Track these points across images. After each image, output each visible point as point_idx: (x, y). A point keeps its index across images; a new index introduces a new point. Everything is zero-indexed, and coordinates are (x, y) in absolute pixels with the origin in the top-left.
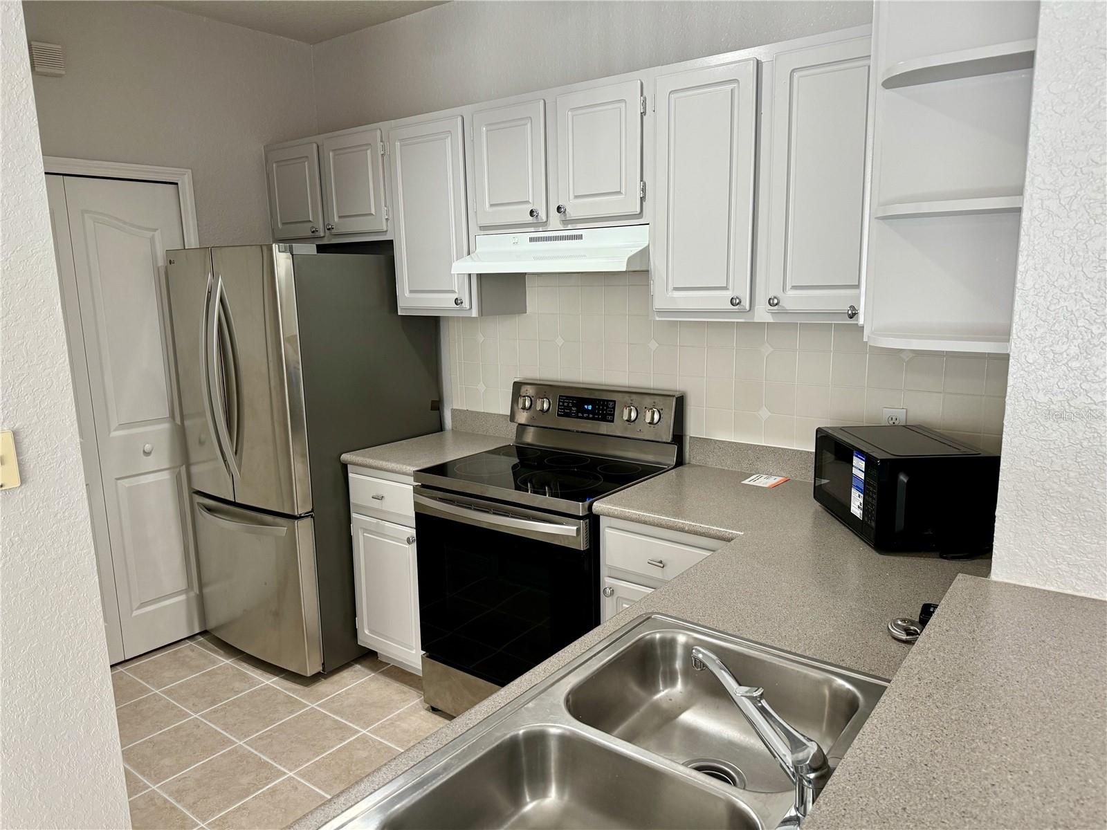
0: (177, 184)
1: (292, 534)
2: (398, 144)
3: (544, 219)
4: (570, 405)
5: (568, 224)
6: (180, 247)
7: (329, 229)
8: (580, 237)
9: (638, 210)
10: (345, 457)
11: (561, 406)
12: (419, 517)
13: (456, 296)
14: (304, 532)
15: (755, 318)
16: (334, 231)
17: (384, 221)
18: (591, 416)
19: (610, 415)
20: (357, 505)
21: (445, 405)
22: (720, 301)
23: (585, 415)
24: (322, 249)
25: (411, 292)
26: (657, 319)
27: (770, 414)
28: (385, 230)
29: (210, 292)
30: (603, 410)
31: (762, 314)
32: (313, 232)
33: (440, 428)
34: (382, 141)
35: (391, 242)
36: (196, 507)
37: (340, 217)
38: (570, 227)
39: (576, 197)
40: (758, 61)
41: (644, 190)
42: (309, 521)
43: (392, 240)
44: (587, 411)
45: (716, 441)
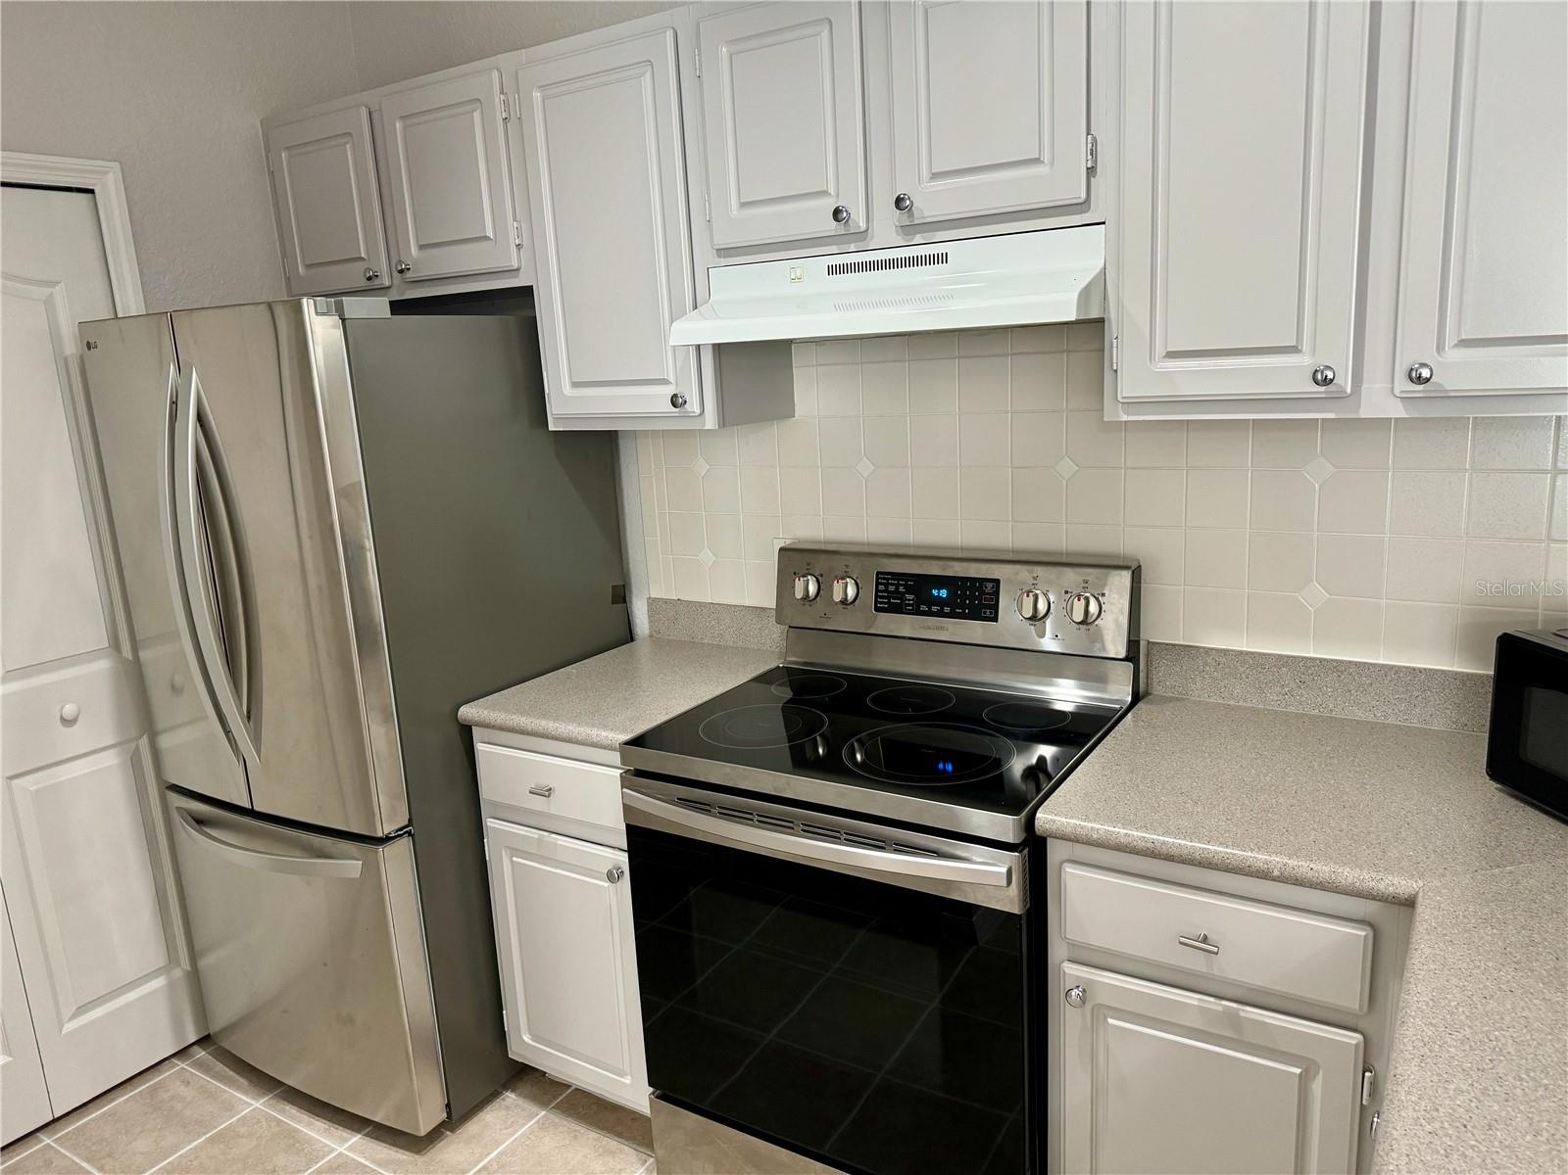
0: (92, 191)
1: (372, 871)
2: (537, 95)
3: (863, 226)
4: (901, 589)
5: (915, 234)
6: (107, 315)
7: (401, 271)
8: (943, 258)
9: (1083, 196)
10: (467, 712)
11: (881, 591)
12: (632, 831)
13: (670, 390)
14: (397, 866)
15: (1361, 411)
16: (409, 275)
17: (514, 249)
18: (947, 610)
19: (989, 607)
20: (495, 805)
21: (634, 590)
22: (1289, 375)
23: (934, 609)
24: (399, 307)
25: (575, 385)
26: (1125, 418)
27: (1328, 596)
28: (516, 266)
29: (174, 403)
30: (972, 598)
31: (1381, 400)
32: (369, 279)
33: (630, 637)
34: (502, 92)
35: (527, 292)
36: (177, 818)
37: (422, 247)
38: (918, 239)
39: (935, 176)
41: (1093, 153)
42: (404, 845)
43: (531, 288)
44: (939, 601)
45: (1208, 651)
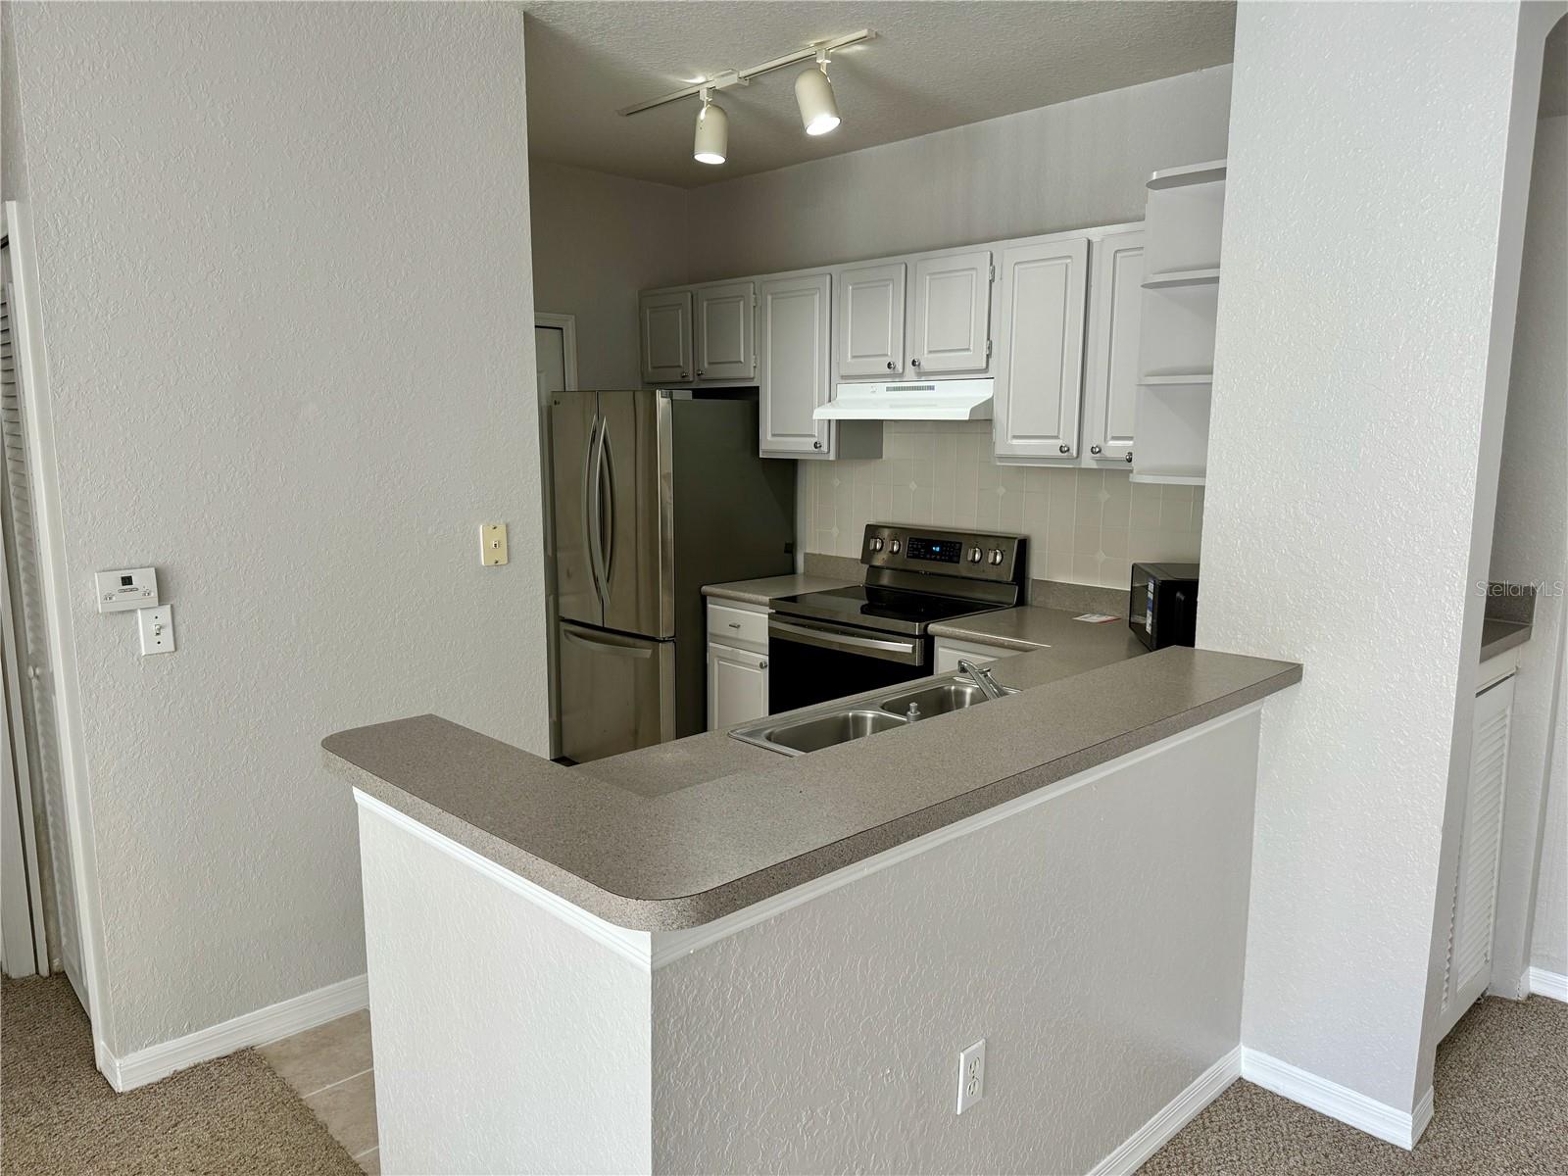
0: (561, 329)
1: (655, 655)
2: (769, 298)
3: (901, 371)
4: (919, 547)
5: (921, 376)
6: (561, 389)
7: (699, 375)
8: (931, 388)
9: (984, 365)
10: (705, 588)
11: (910, 548)
12: (772, 641)
13: (814, 440)
14: (666, 655)
15: (1081, 465)
16: (703, 377)
17: (752, 368)
18: (938, 557)
19: (956, 556)
20: (712, 634)
21: (798, 548)
22: (1050, 448)
23: (933, 556)
24: (699, 394)
25: (773, 435)
26: (999, 464)
27: (1105, 557)
28: (752, 376)
29: (594, 432)
30: (950, 551)
31: (1088, 461)
32: (683, 377)
33: (793, 571)
34: (754, 293)
35: (757, 389)
36: (562, 633)
37: (710, 363)
38: (923, 378)
39: (930, 352)
40: (1089, 241)
41: (990, 348)
42: (670, 646)
43: (758, 387)
44: (935, 553)
45: (1056, 583)
